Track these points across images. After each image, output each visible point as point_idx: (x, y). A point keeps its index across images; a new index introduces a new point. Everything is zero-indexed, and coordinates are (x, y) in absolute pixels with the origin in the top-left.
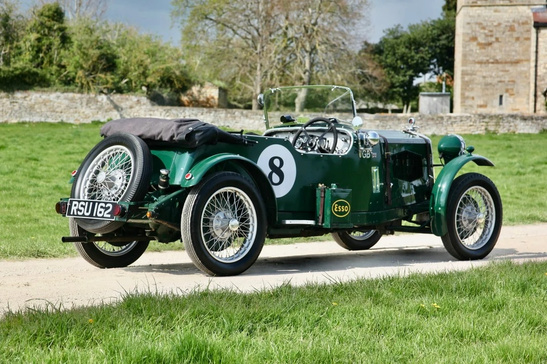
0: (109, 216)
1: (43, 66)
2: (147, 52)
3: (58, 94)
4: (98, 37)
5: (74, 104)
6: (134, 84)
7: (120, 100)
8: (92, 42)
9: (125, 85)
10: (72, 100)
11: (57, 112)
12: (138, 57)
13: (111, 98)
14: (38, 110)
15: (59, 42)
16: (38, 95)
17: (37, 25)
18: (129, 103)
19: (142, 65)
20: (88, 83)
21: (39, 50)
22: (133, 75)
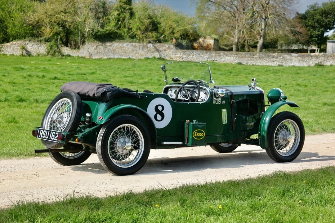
0: (57, 140)
1: (121, 29)
2: (174, 21)
3: (128, 43)
4: (149, 13)
5: (136, 49)
6: (167, 38)
7: (159, 46)
8: (145, 16)
9: (163, 38)
10: (135, 46)
11: (127, 53)
12: (170, 24)
13: (155, 46)
14: (117, 52)
15: (129, 16)
16: (117, 44)
17: (118, 7)
18: (164, 48)
19: (171, 28)
20: (143, 37)
21: (119, 21)
22: (167, 33)
